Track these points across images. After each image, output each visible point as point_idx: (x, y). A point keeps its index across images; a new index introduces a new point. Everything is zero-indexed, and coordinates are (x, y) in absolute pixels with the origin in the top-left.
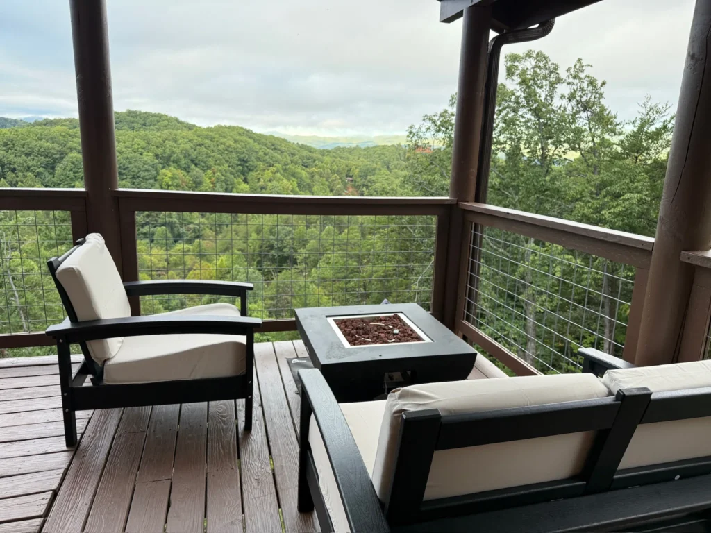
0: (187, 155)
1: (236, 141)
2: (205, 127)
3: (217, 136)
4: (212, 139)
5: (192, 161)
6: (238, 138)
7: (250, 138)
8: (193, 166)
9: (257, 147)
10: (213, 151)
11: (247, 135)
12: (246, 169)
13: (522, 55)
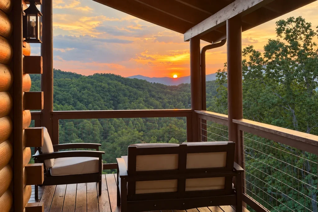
0: (74, 96)
1: (109, 84)
2: (87, 76)
3: (95, 81)
4: (92, 84)
5: (78, 99)
6: (110, 81)
7: (119, 81)
8: (78, 102)
9: (124, 86)
10: (93, 92)
11: (116, 80)
12: (116, 102)
13: (286, 21)
